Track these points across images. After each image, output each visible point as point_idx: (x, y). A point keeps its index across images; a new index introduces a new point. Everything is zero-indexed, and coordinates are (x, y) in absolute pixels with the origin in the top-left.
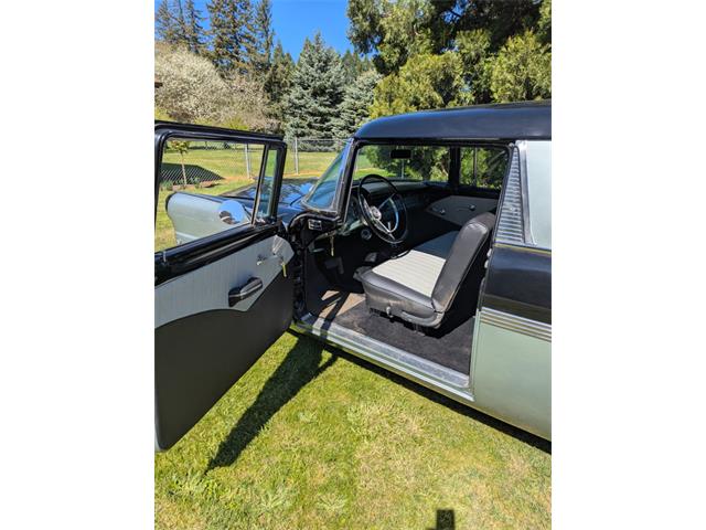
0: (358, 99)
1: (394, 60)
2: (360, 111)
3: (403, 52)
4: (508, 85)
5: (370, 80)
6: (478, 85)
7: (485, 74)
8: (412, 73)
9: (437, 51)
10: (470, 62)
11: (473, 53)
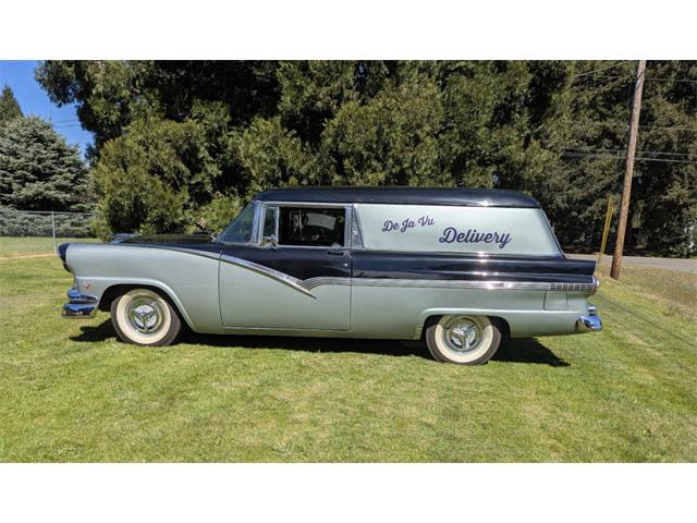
0: (14, 154)
1: (114, 118)
2: (19, 173)
3: (124, 109)
4: (265, 164)
5: (30, 130)
6: (224, 159)
7: (229, 148)
8: (147, 138)
9: (170, 116)
10: (212, 134)
11: (216, 126)
